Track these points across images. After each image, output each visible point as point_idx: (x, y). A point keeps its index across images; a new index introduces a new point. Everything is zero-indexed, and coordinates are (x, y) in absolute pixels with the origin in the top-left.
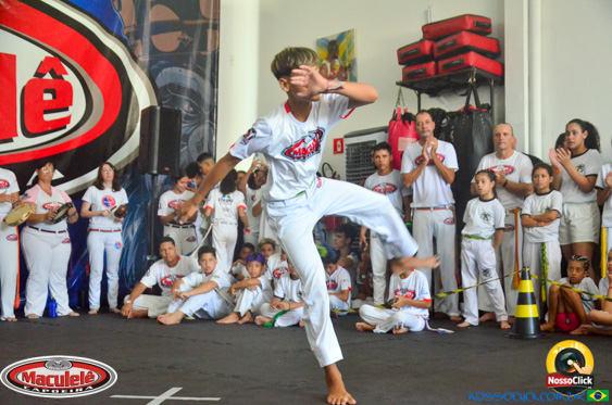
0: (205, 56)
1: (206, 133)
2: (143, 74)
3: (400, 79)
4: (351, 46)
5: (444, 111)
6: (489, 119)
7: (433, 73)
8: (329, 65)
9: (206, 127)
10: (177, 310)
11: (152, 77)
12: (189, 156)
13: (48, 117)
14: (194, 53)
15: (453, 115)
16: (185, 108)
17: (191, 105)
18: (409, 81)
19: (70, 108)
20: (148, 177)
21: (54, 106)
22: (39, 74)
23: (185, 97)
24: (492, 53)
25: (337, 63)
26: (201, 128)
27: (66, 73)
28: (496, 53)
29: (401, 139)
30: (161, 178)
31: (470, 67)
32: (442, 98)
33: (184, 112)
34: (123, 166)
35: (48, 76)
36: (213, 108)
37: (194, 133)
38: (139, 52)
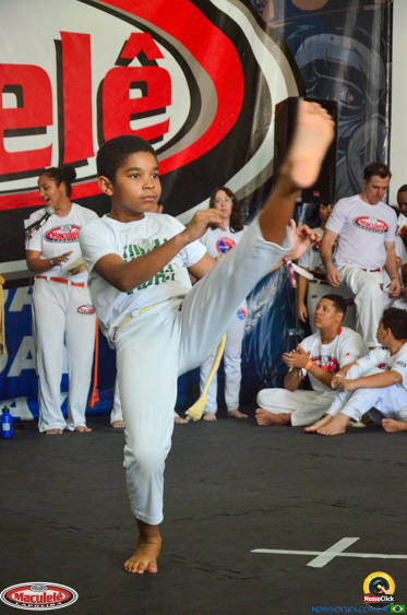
0: (371, 13)
1: (374, 134)
2: (276, 48)
9: (374, 124)
10: (339, 413)
11: (289, 53)
12: (349, 170)
13: (136, 125)
14: (354, 9)
17: (351, 91)
19: (168, 108)
21: (145, 108)
22: (123, 60)
23: (340, 80)
26: (366, 126)
27: (161, 56)
33: (340, 104)
34: (248, 192)
35: (135, 63)
37: (356, 135)
38: (269, 14)
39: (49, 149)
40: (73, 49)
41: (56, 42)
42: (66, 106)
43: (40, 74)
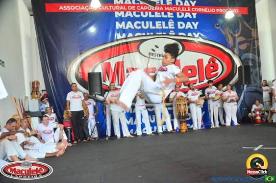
0: (255, 49)
1: (258, 71)
9: (258, 69)
12: (253, 78)
13: (212, 74)
14: (252, 48)
16: (250, 64)
17: (252, 63)
19: (218, 70)
20: (242, 86)
21: (214, 70)
22: (209, 63)
23: (250, 61)
26: (256, 69)
27: (216, 61)
30: (245, 86)
35: (211, 63)
36: (259, 63)
37: (254, 71)
38: (236, 51)
40: (200, 62)
41: (197, 61)
42: (199, 72)
43: (194, 67)
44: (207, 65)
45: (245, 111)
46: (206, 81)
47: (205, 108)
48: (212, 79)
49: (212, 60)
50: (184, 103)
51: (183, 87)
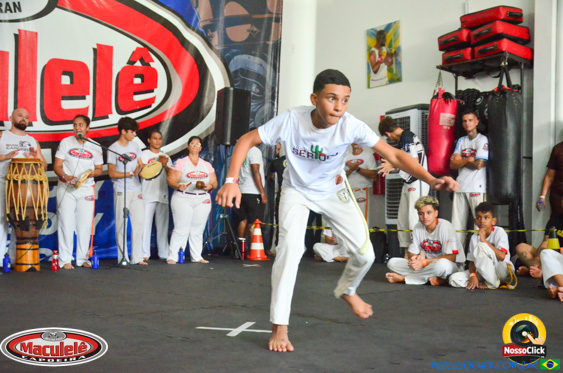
0: (267, 46)
2: (219, 60)
3: (440, 63)
4: (396, 35)
5: (478, 91)
6: (520, 98)
7: (469, 57)
8: (377, 52)
11: (226, 63)
13: (137, 98)
14: (262, 42)
15: (486, 95)
16: (254, 88)
17: (258, 87)
18: (447, 65)
19: (155, 90)
21: (143, 89)
22: (131, 62)
23: (252, 80)
24: (522, 40)
25: (385, 50)
26: (265, 107)
27: (153, 61)
28: (526, 39)
29: (442, 114)
31: (503, 52)
32: (477, 80)
33: (252, 93)
35: (138, 64)
37: (260, 111)
38: (216, 41)
39: (87, 108)
40: (103, 54)
41: (94, 49)
42: (98, 85)
43: (83, 66)
44: (124, 69)
45: (222, 225)
46: (114, 118)
47: (105, 203)
48: (133, 116)
49: (141, 55)
50: (37, 177)
51: (39, 125)
